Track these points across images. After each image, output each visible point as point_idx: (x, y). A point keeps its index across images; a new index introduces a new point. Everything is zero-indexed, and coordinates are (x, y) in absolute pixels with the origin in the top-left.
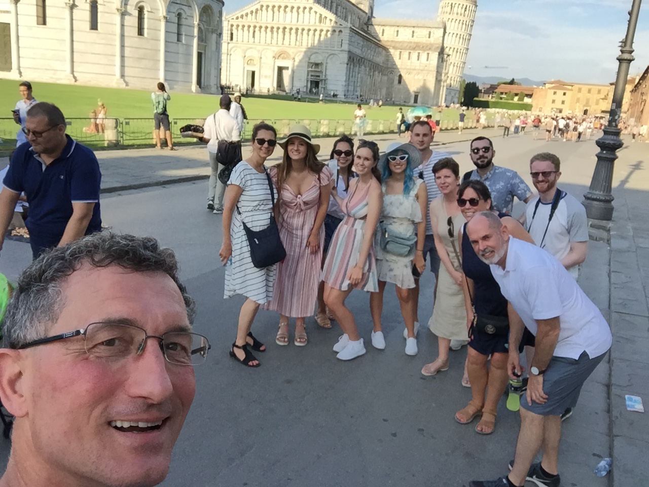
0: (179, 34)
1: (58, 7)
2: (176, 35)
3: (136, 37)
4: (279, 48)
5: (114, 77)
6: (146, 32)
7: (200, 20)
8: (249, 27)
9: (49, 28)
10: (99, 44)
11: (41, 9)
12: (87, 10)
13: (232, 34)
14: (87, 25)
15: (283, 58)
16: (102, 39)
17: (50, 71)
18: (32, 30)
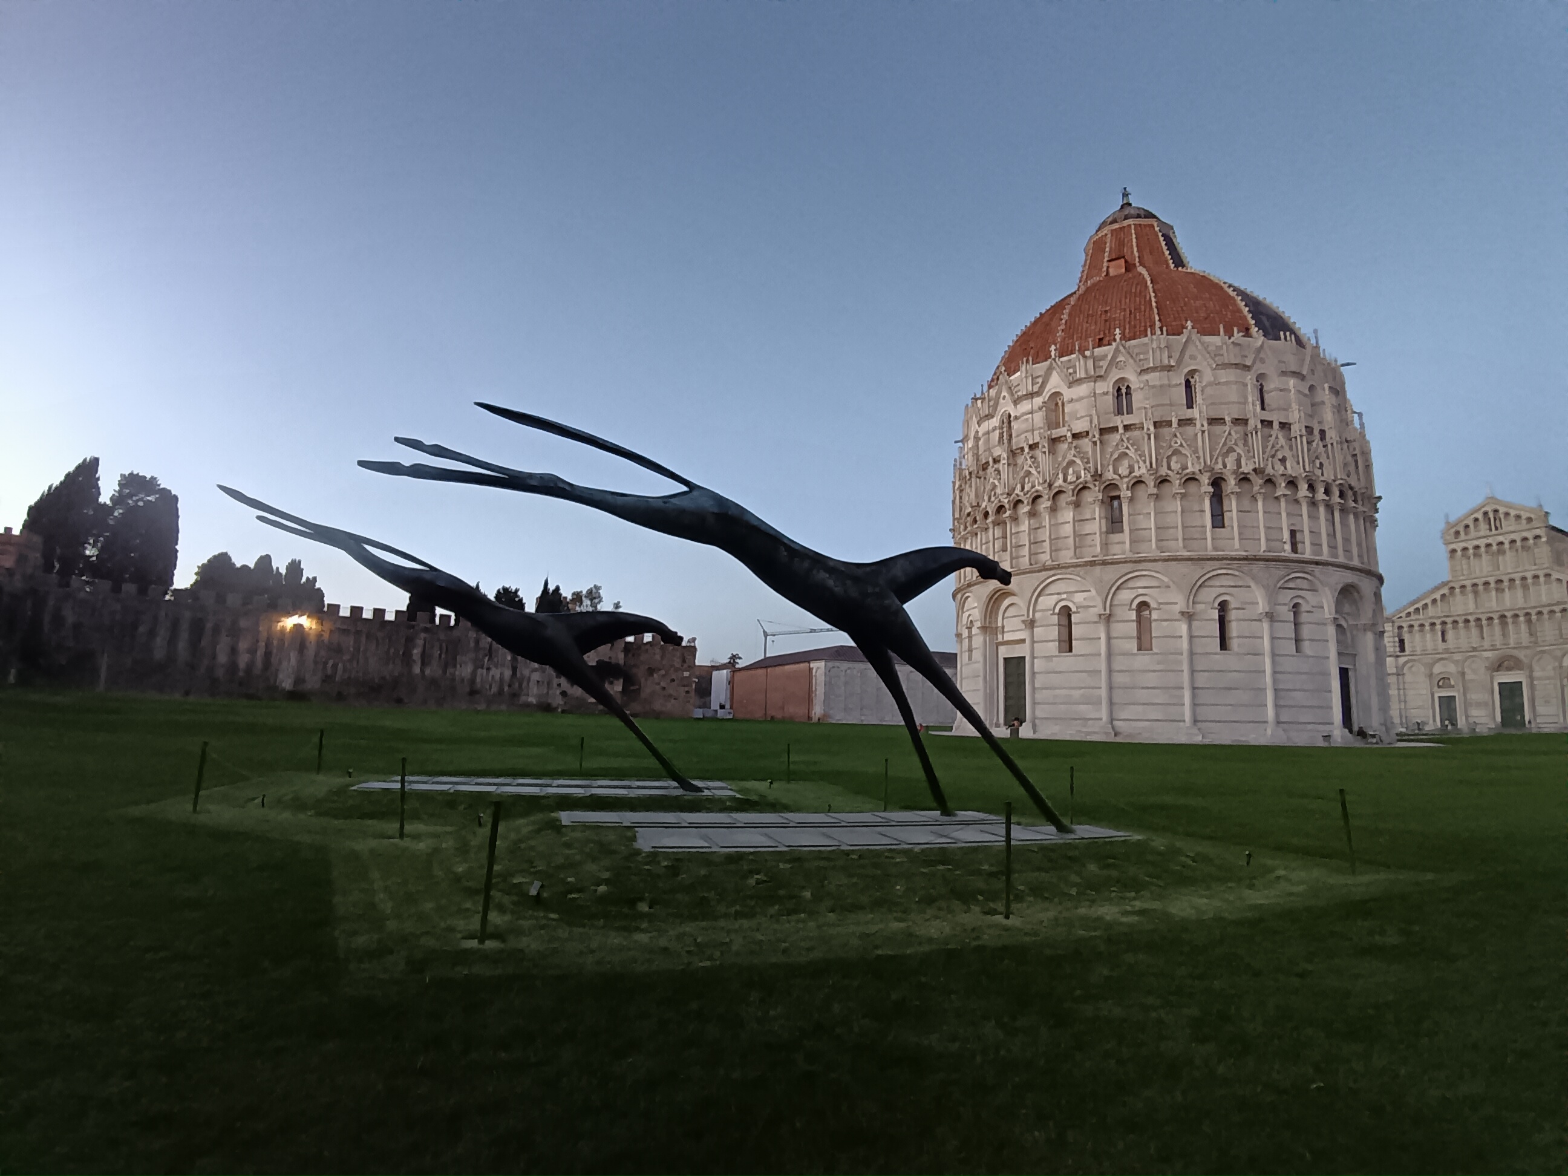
0: (1298, 640)
1: (1088, 623)
2: (1294, 642)
3: (1216, 654)
4: (1496, 652)
5: (1182, 724)
6: (1234, 643)
7: (1337, 612)
8: (1433, 624)
9: (1075, 656)
10: (1154, 671)
11: (1065, 631)
12: (1133, 621)
13: (1402, 642)
14: (1133, 645)
15: (1509, 669)
16: (1158, 664)
17: (1078, 721)
18: (1052, 661)
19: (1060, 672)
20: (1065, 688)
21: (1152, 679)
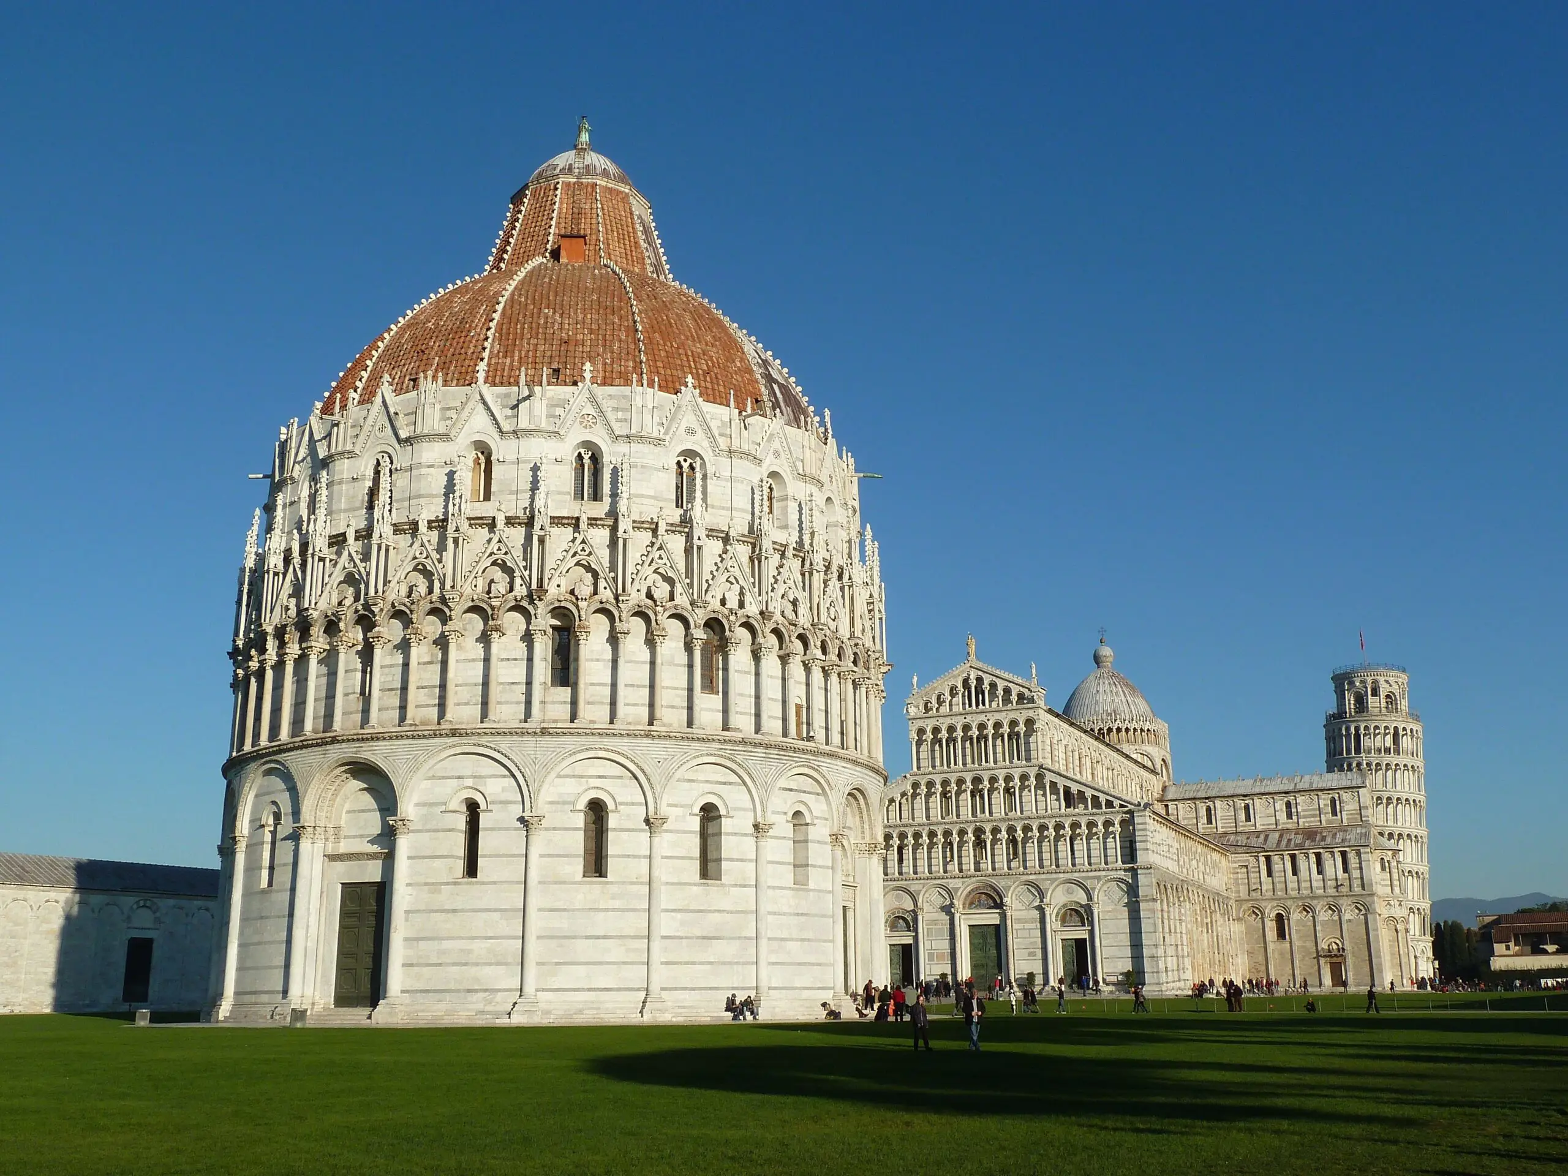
0: (797, 866)
1: (507, 828)
2: (791, 867)
4: (968, 881)
7: (843, 826)
9: (483, 883)
10: (607, 910)
12: (580, 829)
14: (576, 867)
15: (982, 905)
16: (613, 898)
17: (481, 995)
18: (440, 892)
19: (454, 911)
20: (462, 938)
21: (603, 923)
